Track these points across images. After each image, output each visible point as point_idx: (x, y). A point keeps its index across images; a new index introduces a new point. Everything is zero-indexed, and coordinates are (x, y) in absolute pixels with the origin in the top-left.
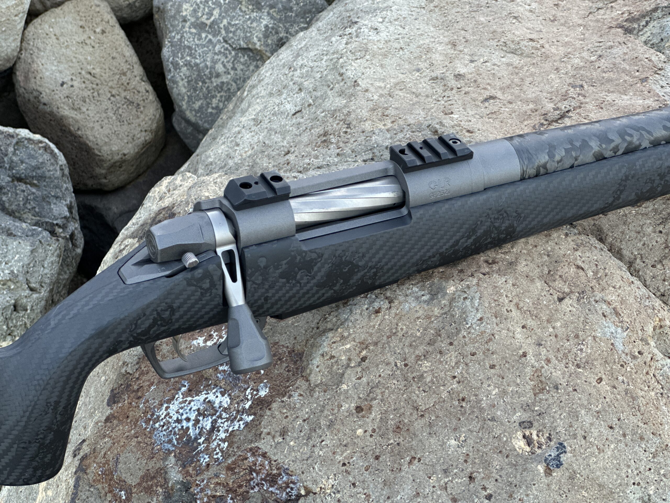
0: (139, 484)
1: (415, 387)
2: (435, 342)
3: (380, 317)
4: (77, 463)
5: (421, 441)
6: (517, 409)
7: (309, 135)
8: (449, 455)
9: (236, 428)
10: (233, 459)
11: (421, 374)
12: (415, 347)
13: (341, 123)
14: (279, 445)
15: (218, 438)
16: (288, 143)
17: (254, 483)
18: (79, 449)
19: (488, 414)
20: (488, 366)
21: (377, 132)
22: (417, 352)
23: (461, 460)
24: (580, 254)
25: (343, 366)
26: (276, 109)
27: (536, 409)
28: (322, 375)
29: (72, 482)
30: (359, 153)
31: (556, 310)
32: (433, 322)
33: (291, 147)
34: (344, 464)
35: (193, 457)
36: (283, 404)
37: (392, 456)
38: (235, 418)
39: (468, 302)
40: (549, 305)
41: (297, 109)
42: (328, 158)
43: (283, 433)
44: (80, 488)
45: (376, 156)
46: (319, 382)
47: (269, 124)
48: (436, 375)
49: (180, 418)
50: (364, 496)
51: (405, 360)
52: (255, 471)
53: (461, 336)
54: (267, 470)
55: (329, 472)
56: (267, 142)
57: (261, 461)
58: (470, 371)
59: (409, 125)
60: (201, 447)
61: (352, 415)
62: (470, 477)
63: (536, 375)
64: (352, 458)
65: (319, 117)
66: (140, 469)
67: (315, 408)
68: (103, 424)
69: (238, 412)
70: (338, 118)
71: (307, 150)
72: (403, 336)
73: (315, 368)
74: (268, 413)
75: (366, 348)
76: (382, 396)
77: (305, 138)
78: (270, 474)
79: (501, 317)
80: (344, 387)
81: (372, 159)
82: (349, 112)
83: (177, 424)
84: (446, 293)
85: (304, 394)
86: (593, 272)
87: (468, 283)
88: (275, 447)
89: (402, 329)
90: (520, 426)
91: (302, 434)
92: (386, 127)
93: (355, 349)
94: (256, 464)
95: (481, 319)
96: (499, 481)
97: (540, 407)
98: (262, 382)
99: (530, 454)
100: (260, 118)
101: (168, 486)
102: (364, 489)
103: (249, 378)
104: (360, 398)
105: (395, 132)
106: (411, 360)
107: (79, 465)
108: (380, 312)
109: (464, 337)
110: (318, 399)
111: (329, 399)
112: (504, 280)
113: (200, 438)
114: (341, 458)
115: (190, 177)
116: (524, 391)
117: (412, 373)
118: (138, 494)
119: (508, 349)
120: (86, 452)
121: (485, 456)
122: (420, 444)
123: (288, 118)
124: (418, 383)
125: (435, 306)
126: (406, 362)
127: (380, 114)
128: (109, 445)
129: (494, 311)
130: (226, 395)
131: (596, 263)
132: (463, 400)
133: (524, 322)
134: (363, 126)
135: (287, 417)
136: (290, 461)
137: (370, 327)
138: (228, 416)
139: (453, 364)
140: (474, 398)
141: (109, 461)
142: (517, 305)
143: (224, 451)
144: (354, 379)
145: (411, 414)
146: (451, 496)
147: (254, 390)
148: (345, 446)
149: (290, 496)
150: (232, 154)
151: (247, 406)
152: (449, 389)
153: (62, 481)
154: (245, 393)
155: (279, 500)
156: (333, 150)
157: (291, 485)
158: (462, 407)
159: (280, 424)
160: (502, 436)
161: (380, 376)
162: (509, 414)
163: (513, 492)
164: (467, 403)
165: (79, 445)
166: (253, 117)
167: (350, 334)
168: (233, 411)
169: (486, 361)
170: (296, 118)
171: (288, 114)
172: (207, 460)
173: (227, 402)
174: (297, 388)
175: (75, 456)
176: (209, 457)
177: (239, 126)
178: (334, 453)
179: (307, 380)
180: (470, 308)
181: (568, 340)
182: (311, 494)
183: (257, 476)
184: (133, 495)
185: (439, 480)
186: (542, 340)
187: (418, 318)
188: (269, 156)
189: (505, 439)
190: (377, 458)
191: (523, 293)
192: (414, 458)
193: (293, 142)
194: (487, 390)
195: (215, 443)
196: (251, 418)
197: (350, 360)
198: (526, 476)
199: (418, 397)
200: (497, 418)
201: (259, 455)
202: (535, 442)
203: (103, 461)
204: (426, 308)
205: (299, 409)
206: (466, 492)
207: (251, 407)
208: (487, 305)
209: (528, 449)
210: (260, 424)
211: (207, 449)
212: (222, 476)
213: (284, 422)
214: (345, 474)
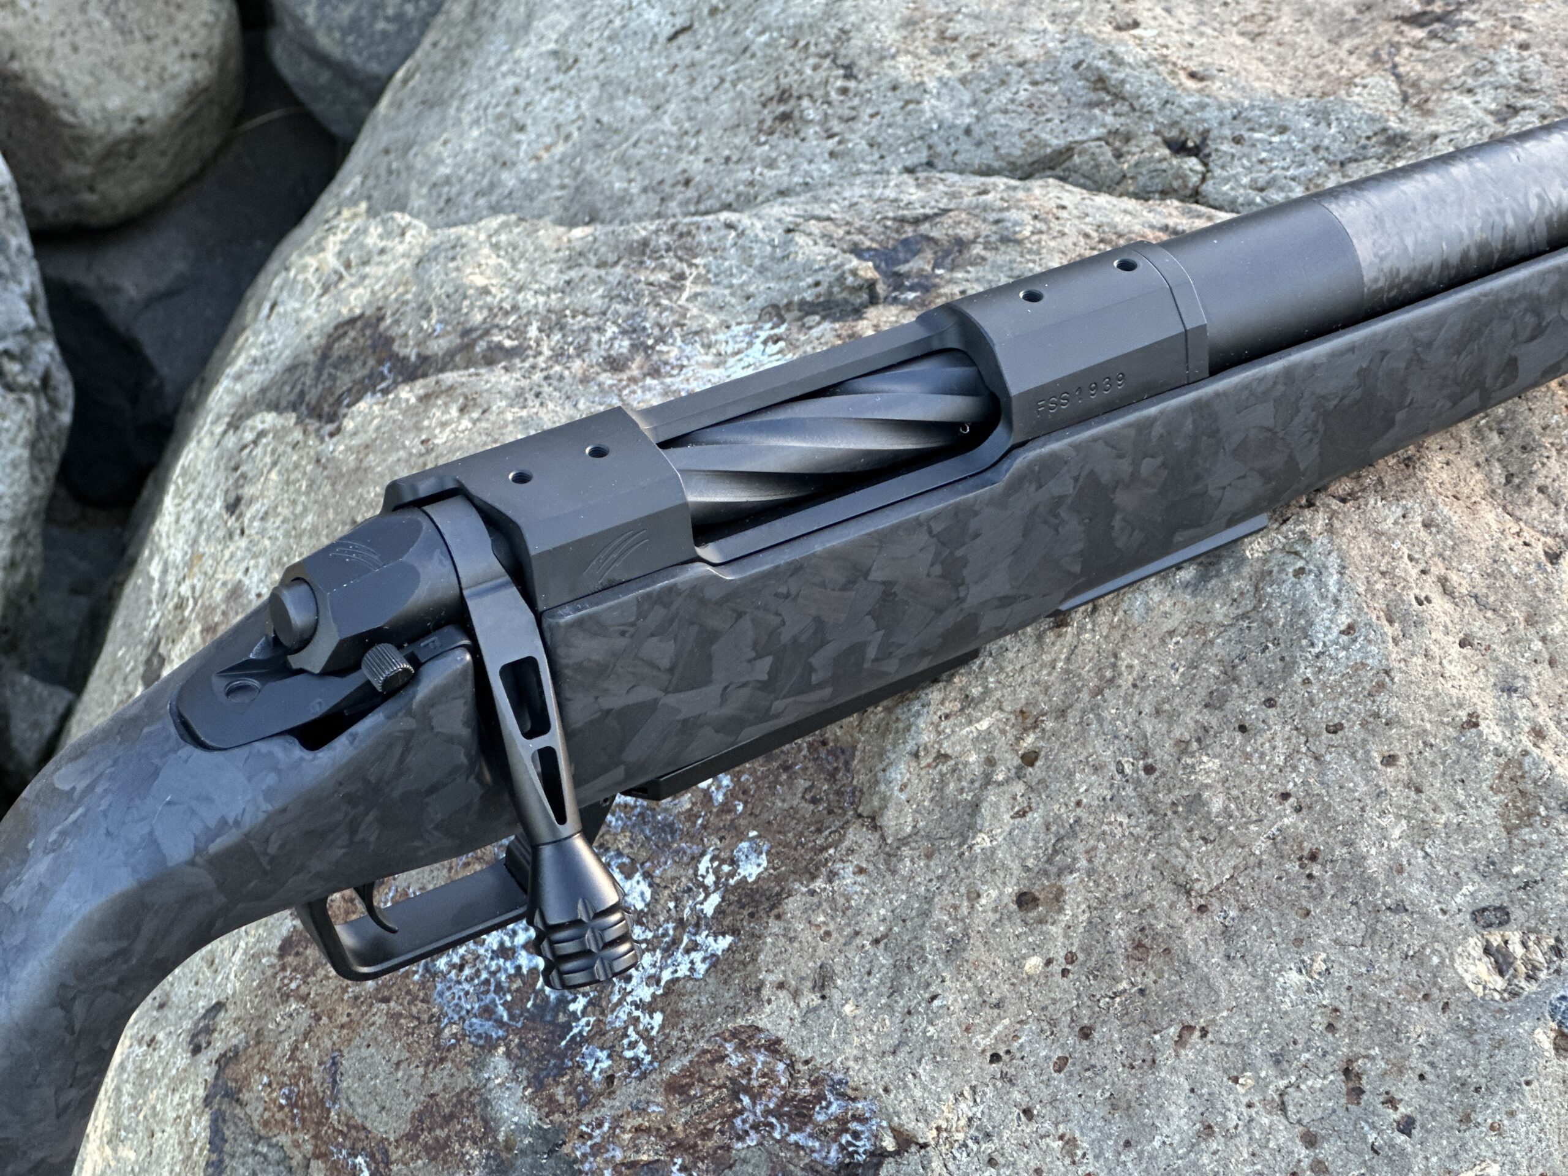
0: (412, 1137)
1: (1178, 829)
2: (1224, 698)
3: (1069, 638)
4: (206, 1070)
5: (1205, 979)
6: (1462, 874)
7: (733, 100)
8: (1286, 1013)
9: (683, 971)
10: (686, 1061)
11: (1194, 791)
12: (1170, 717)
13: (827, 63)
14: (811, 1016)
15: (629, 999)
16: (674, 124)
17: (744, 1122)
18: (209, 1031)
19: (1386, 895)
20: (1378, 760)
21: (932, 85)
22: (1177, 733)
23: (1320, 1021)
25: (972, 782)
26: (618, 23)
27: (1516, 870)
28: (916, 811)
29: (200, 1128)
30: (892, 149)
31: (1546, 590)
32: (1212, 642)
33: (686, 133)
35: (561, 1056)
36: (815, 900)
37: (1125, 1026)
38: (676, 942)
39: (1308, 583)
40: (1529, 577)
41: (680, 21)
42: (805, 166)
43: (823, 981)
44: (227, 1147)
45: (939, 155)
46: (909, 829)
47: (602, 66)
48: (1235, 792)
49: (508, 944)
50: (1060, 1143)
51: (1145, 755)
52: (747, 1090)
53: (1297, 679)
54: (782, 1088)
55: (957, 1084)
56: (605, 119)
57: (764, 1063)
58: (1330, 777)
59: (1021, 65)
60: (581, 1026)
61: (1009, 918)
62: (1347, 1072)
63: (1507, 775)
64: (1016, 1037)
65: (754, 48)
66: (407, 1094)
67: (906, 905)
68: (274, 960)
69: (681, 923)
70: (812, 49)
71: (737, 141)
72: (1135, 686)
73: (896, 793)
74: (775, 926)
75: (1035, 726)
76: (1090, 861)
77: (724, 108)
78: (793, 1098)
79: (1403, 620)
80: (982, 841)
81: (930, 164)
82: (843, 31)
83: (501, 961)
84: (1244, 559)
85: (871, 868)
87: (1303, 527)
88: (803, 1022)
89: (1130, 667)
90: (1475, 920)
91: (874, 981)
92: (958, 73)
93: (1003, 732)
94: (749, 1072)
95: (1350, 629)
96: (1431, 1077)
97: (1527, 865)
98: (741, 837)
99: (1506, 995)
100: (572, 49)
101: (496, 1141)
102: (1056, 1125)
103: (704, 827)
104: (1027, 869)
105: (984, 86)
106: (1163, 755)
107: (217, 1077)
108: (1067, 625)
109: (1306, 682)
110: (911, 878)
111: (939, 878)
112: (1399, 512)
113: (574, 1000)
114: (987, 1041)
115: (409, 225)
116: (1480, 822)
117: (1170, 791)
118: (406, 1164)
119: (1430, 708)
120: (235, 1041)
121: (1384, 1010)
122: (1204, 990)
123: (657, 48)
124: (1187, 819)
125: (1213, 596)
126: (1150, 761)
127: (932, 35)
128: (304, 1020)
129: (1380, 604)
130: (638, 876)
132: (1313, 857)
133: (1466, 629)
134: (893, 73)
135: (828, 934)
136: (847, 1059)
137: (1043, 666)
138: (650, 935)
139: (1280, 760)
140: (1344, 850)
141: (310, 1069)
142: (1443, 581)
143: (652, 1039)
144: (1006, 817)
145: (1172, 906)
146: (1299, 1129)
147: (723, 862)
148: (997, 1006)
149: (851, 1155)
150: (510, 153)
151: (709, 907)
152: (1274, 829)
153: (165, 1122)
154: (696, 870)
155: (820, 1168)
156: (814, 142)
157: (854, 1126)
158: (1310, 876)
159: (812, 957)
160: (1428, 951)
161: (1079, 804)
162: (1442, 891)
163: (1473, 1108)
164: (1324, 865)
165: (204, 1016)
166: (552, 46)
167: (987, 692)
168: (667, 921)
169: (1372, 746)
170: (680, 48)
171: (655, 36)
172: (606, 1064)
173: (642, 894)
174: (851, 851)
175: (196, 1050)
176: (609, 1056)
177: (513, 72)
178: (967, 1030)
179: (875, 828)
180: (1316, 599)
182: (913, 1149)
183: (754, 1104)
184: (394, 1168)
185: (1261, 1085)
186: (1517, 676)
187: (1171, 633)
188: (623, 161)
189: (1435, 960)
190: (1085, 1033)
191: (1453, 549)
192: (1189, 1028)
193: (690, 119)
194: (1378, 826)
195: (624, 1017)
196: (725, 942)
197: (991, 762)
198: (1506, 1062)
199: (1189, 857)
200: (1412, 903)
201: (758, 1048)
202: (1519, 962)
203: (291, 1068)
204: (1191, 603)
205: (858, 911)
206: (1341, 1112)
207: (719, 910)
208: (1361, 589)
209: (1500, 983)
210: (754, 959)
211: (599, 1031)
212: (653, 1108)
213: (820, 952)
214: (999, 1084)
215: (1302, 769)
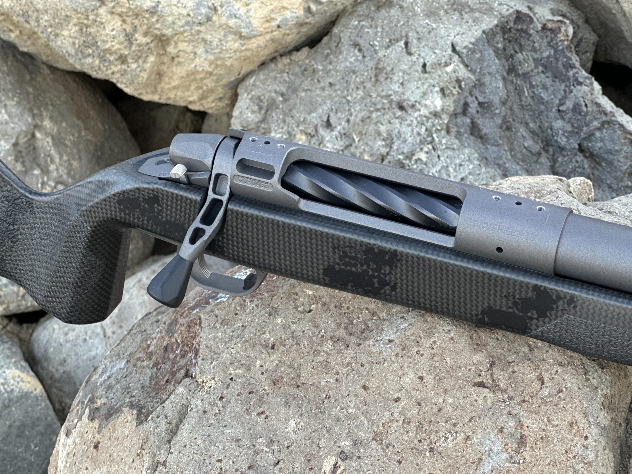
6: (350, 438)
8: (285, 432)
12: (340, 328)
14: (213, 329)
19: (329, 423)
20: (362, 383)
22: (337, 333)
23: (287, 443)
24: (559, 371)
25: (295, 305)
27: (362, 450)
31: (460, 387)
34: (231, 379)
36: (242, 302)
39: (400, 321)
43: (223, 323)
50: (218, 411)
51: (326, 332)
53: (368, 343)
55: (217, 375)
62: (279, 462)
63: (390, 424)
64: (239, 378)
72: (344, 313)
74: (231, 301)
75: (318, 303)
76: (290, 347)
80: (279, 320)
86: (549, 393)
90: (341, 453)
91: (231, 334)
93: (312, 299)
95: (391, 341)
97: (365, 451)
104: (281, 338)
112: (450, 328)
114: (233, 372)
116: (368, 428)
126: (325, 334)
129: (408, 343)
131: (564, 389)
132: (328, 397)
133: (425, 375)
135: (237, 314)
136: (205, 344)
139: (345, 362)
142: (434, 356)
144: (290, 320)
145: (293, 379)
148: (242, 365)
158: (323, 402)
160: (323, 449)
161: (304, 331)
162: (342, 437)
164: (328, 402)
169: (365, 378)
178: (231, 364)
180: (395, 326)
181: (447, 422)
186: (425, 402)
189: (322, 453)
190: (251, 393)
191: (450, 351)
192: (264, 413)
194: (347, 403)
197: (303, 304)
199: (307, 368)
200: (332, 432)
205: (246, 314)
213: (231, 316)
214: (225, 385)
215: (347, 369)
